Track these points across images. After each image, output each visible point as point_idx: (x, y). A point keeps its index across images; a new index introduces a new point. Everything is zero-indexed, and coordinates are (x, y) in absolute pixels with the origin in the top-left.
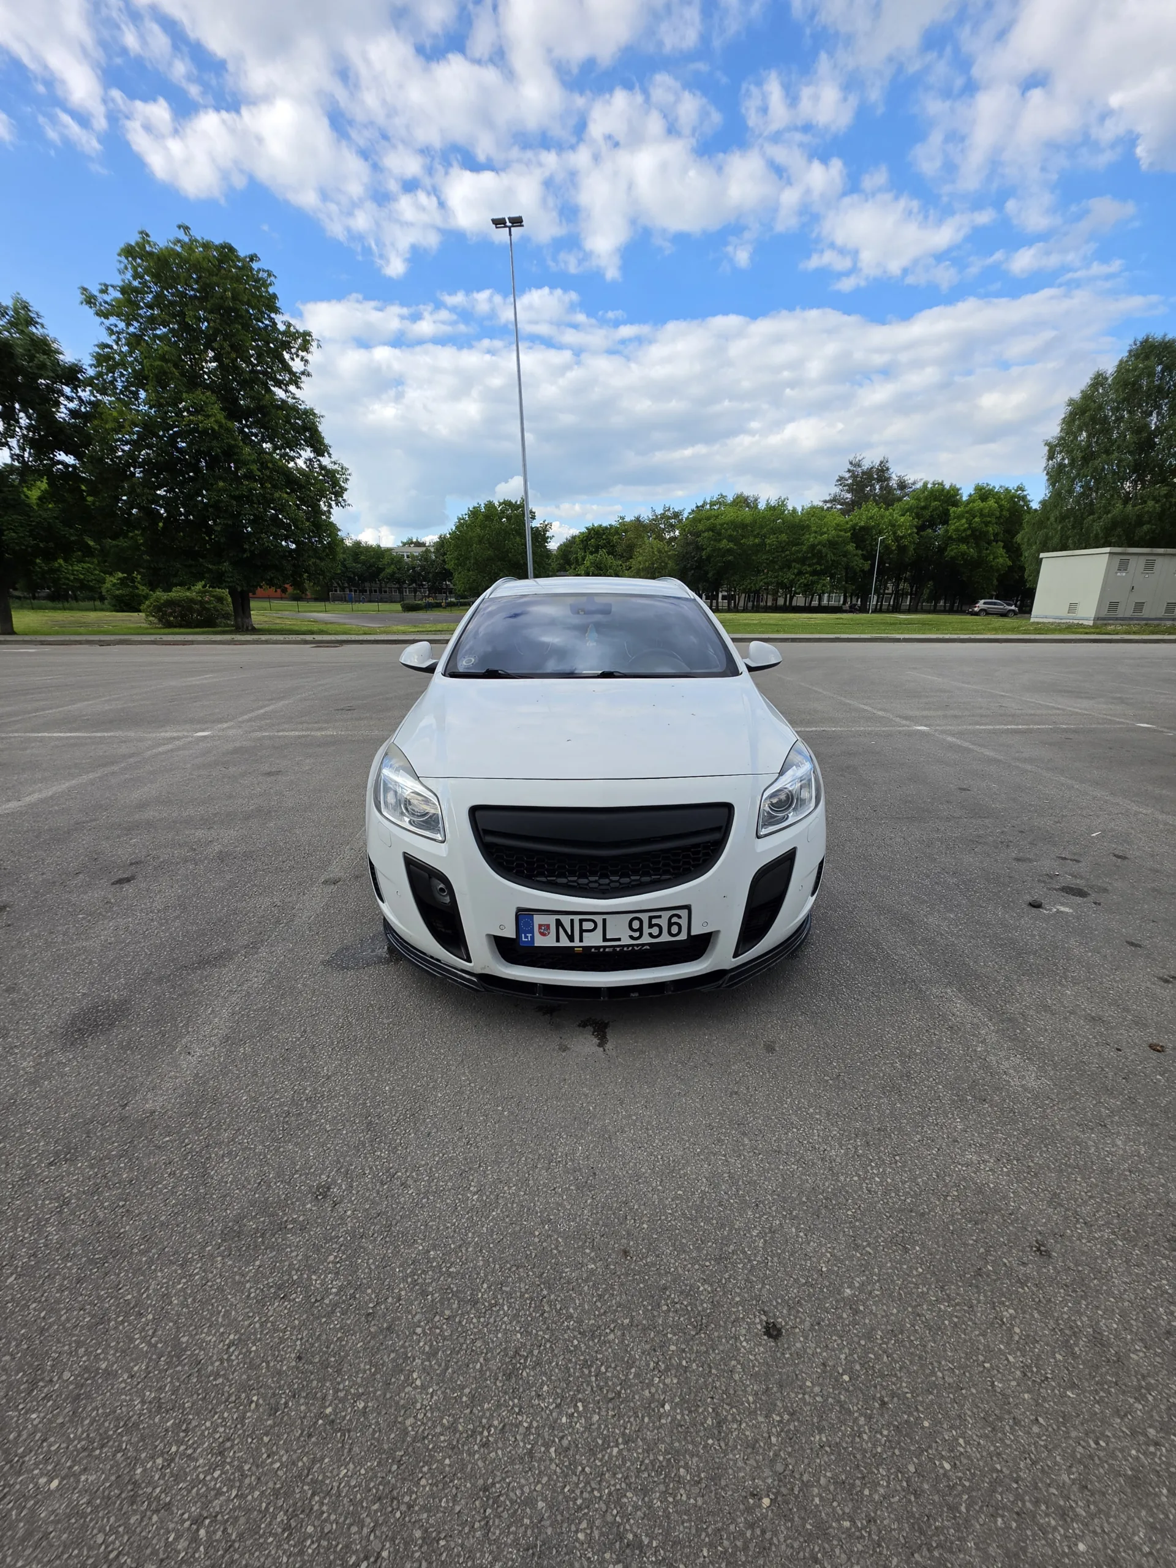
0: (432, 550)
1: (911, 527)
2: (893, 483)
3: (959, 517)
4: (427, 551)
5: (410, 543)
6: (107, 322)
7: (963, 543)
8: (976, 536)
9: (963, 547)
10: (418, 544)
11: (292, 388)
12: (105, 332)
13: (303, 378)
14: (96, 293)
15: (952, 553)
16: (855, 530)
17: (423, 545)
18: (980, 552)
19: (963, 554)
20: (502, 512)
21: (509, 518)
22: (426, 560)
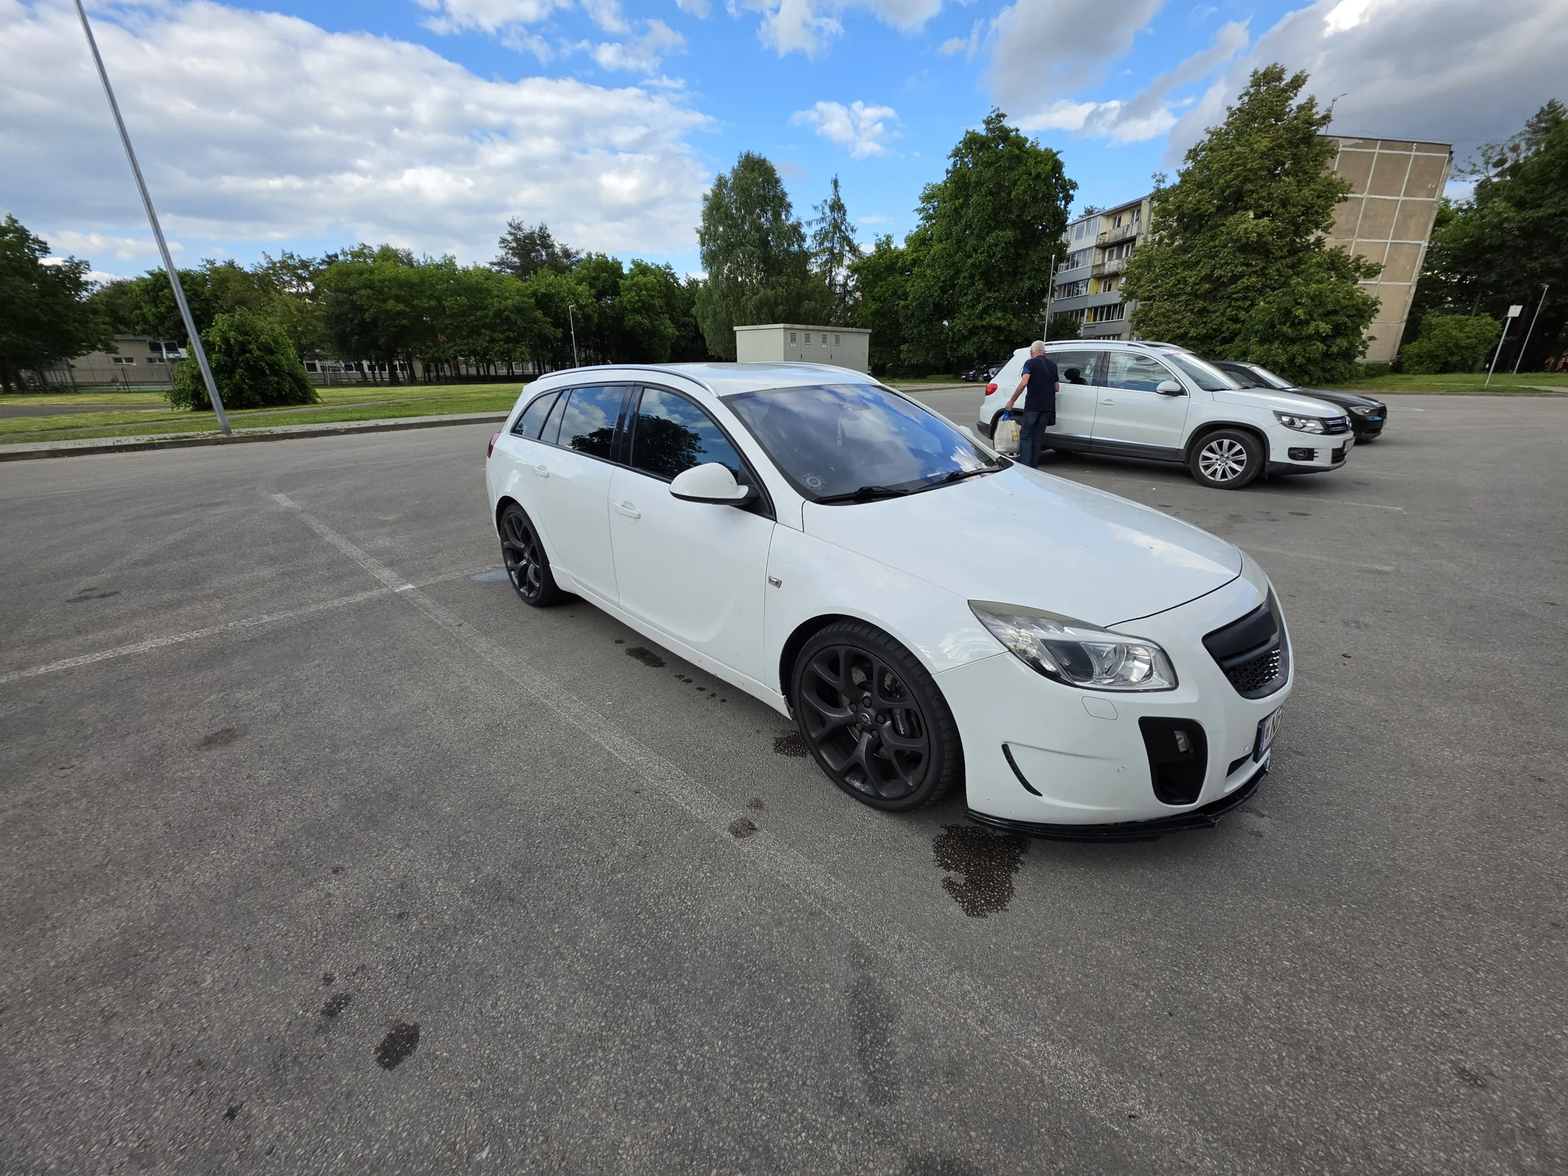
1: (590, 295)
2: (558, 250)
3: (629, 289)
7: (638, 314)
8: (646, 308)
9: (639, 318)
15: (631, 323)
16: (536, 296)
18: (651, 322)
19: (640, 324)
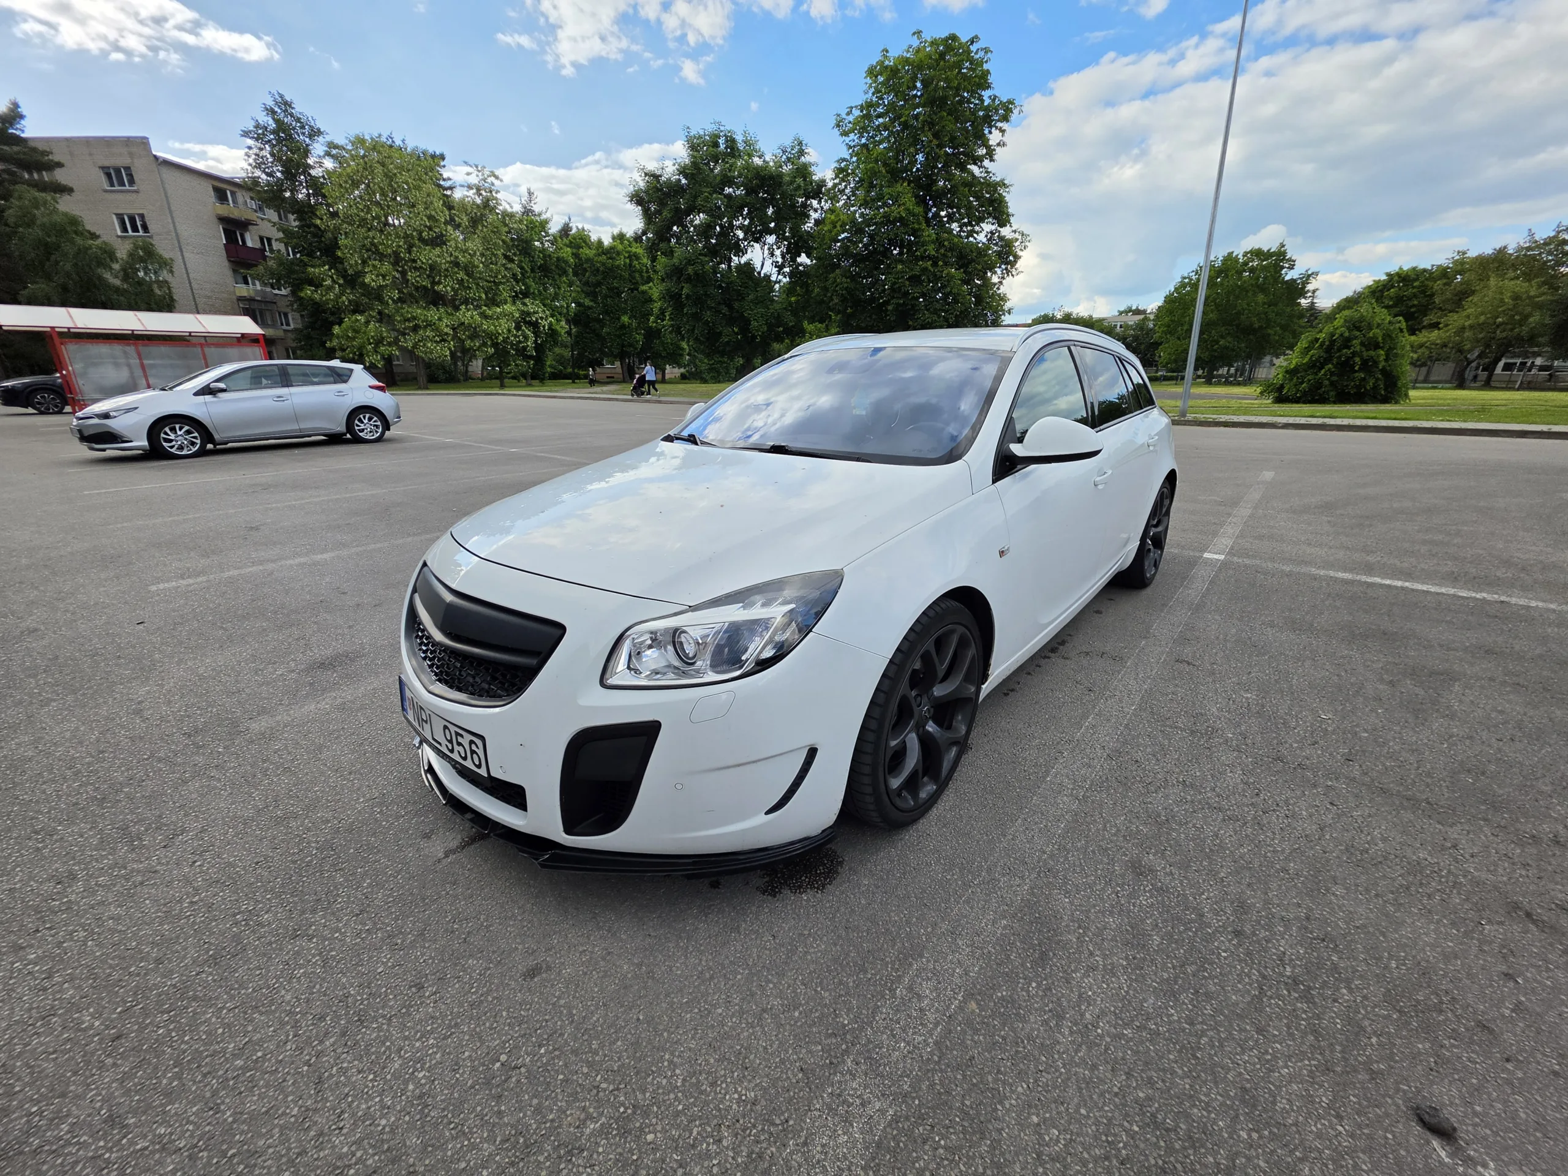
0: (1152, 317)
4: (1146, 319)
5: (1129, 310)
6: (847, 139)
10: (1137, 312)
11: (986, 163)
12: (845, 148)
13: (998, 149)
14: (844, 116)
17: (1144, 312)
20: (1246, 264)
21: (1252, 270)
22: (1142, 329)
